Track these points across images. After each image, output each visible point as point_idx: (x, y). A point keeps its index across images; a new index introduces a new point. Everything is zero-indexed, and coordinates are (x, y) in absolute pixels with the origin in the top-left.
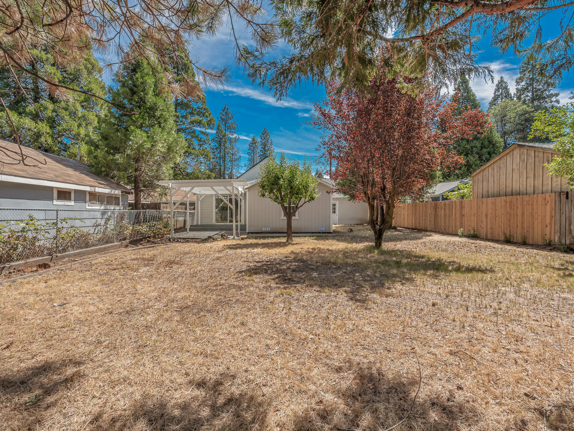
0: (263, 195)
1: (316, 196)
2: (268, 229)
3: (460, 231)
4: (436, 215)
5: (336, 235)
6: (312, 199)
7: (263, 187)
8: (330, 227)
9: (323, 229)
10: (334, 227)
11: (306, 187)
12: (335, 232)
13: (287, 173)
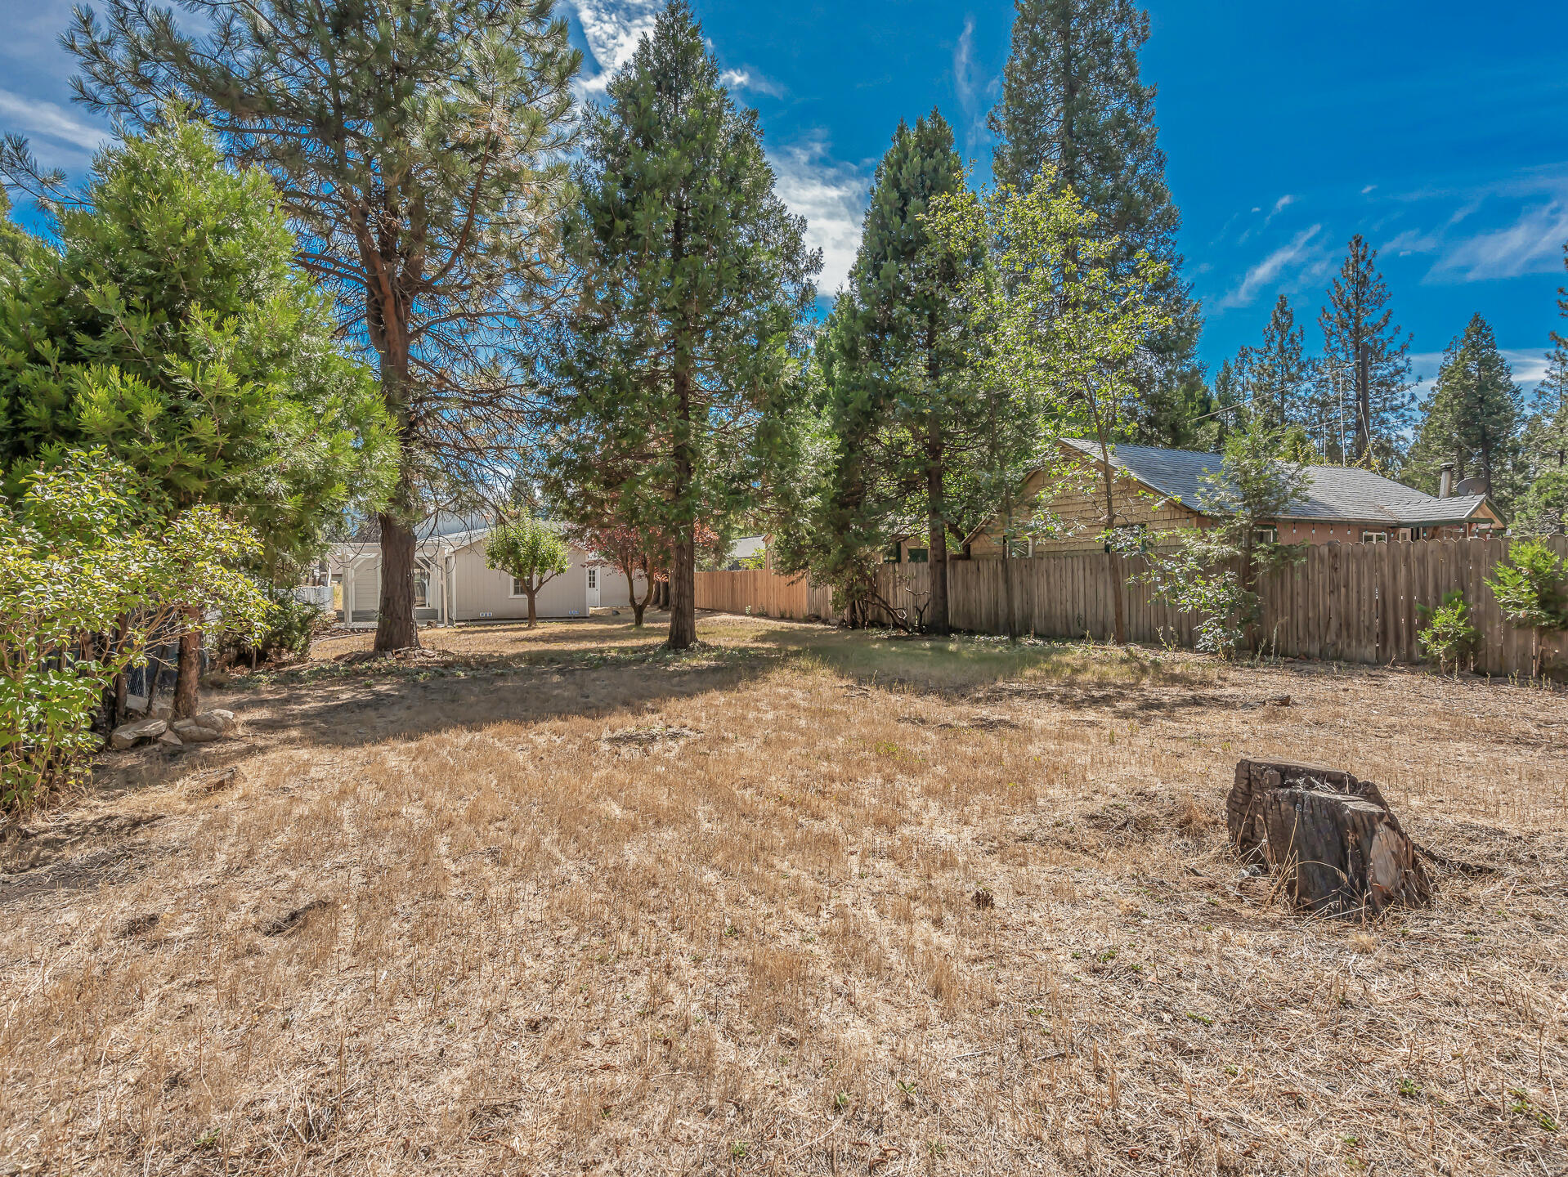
0: (493, 566)
1: (566, 567)
2: (490, 614)
3: (748, 609)
4: (733, 589)
5: (595, 618)
6: (562, 571)
7: (493, 554)
8: (585, 610)
9: (575, 613)
10: (591, 610)
11: (554, 557)
12: (592, 616)
13: (527, 538)
